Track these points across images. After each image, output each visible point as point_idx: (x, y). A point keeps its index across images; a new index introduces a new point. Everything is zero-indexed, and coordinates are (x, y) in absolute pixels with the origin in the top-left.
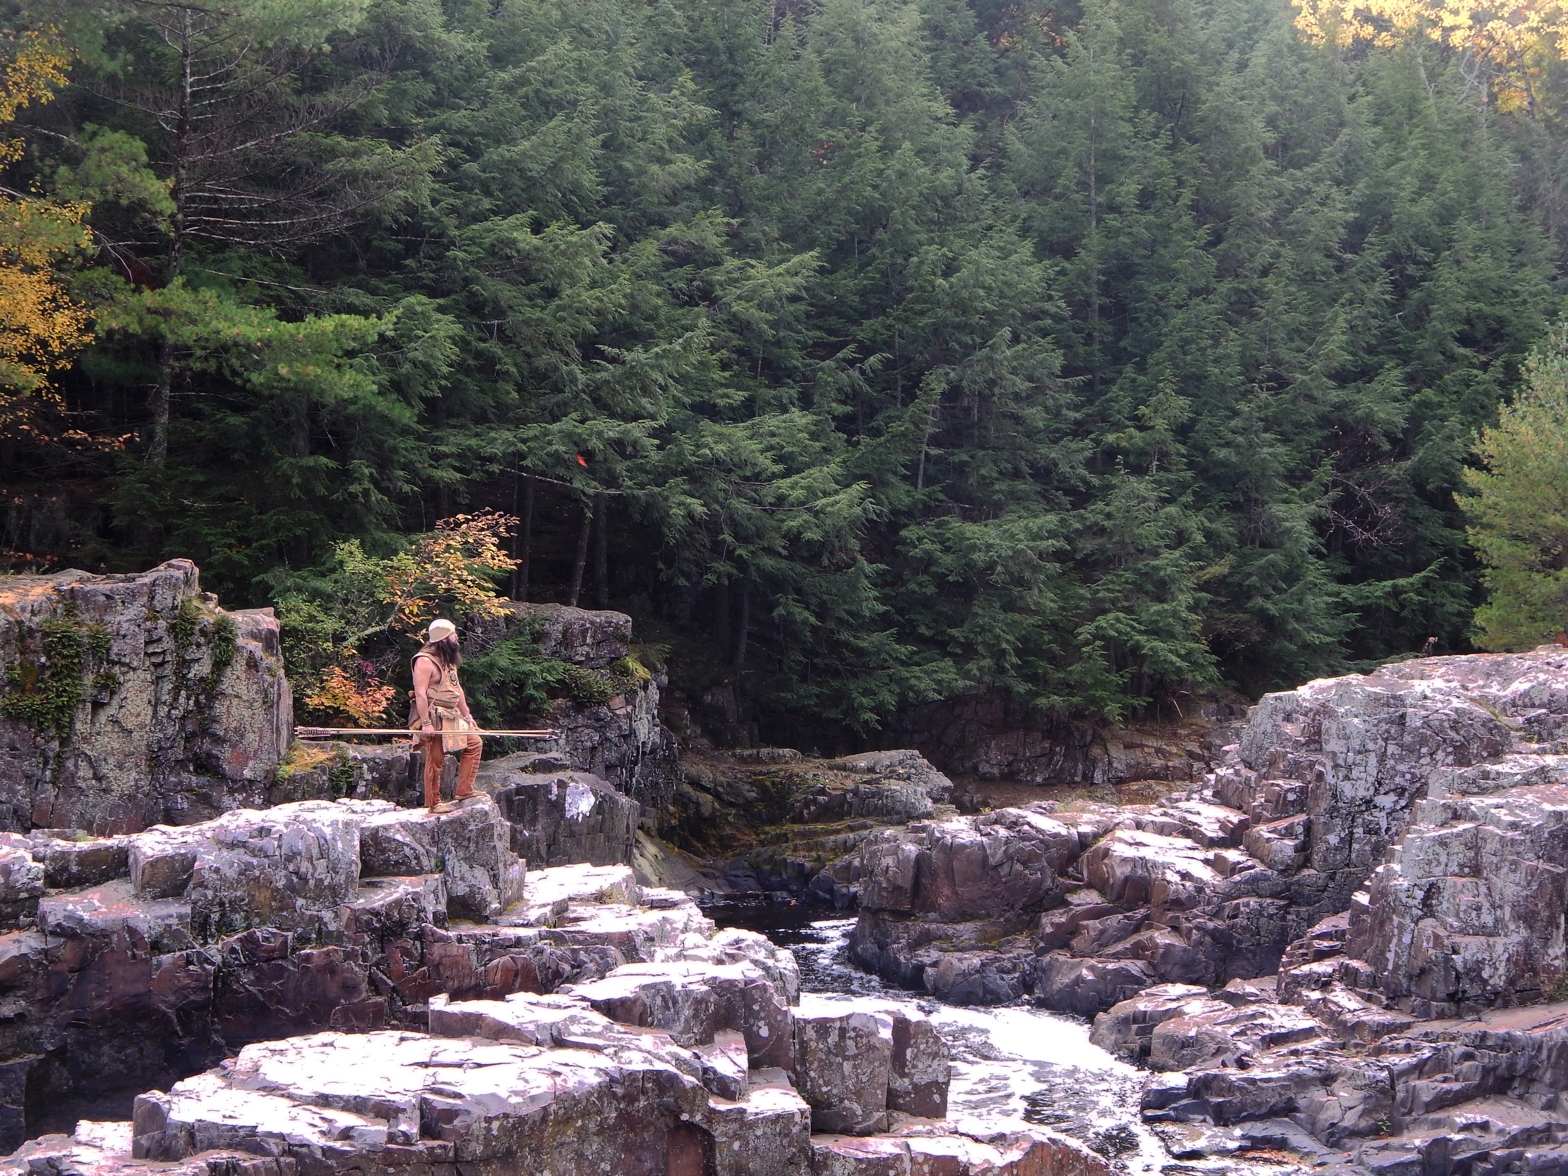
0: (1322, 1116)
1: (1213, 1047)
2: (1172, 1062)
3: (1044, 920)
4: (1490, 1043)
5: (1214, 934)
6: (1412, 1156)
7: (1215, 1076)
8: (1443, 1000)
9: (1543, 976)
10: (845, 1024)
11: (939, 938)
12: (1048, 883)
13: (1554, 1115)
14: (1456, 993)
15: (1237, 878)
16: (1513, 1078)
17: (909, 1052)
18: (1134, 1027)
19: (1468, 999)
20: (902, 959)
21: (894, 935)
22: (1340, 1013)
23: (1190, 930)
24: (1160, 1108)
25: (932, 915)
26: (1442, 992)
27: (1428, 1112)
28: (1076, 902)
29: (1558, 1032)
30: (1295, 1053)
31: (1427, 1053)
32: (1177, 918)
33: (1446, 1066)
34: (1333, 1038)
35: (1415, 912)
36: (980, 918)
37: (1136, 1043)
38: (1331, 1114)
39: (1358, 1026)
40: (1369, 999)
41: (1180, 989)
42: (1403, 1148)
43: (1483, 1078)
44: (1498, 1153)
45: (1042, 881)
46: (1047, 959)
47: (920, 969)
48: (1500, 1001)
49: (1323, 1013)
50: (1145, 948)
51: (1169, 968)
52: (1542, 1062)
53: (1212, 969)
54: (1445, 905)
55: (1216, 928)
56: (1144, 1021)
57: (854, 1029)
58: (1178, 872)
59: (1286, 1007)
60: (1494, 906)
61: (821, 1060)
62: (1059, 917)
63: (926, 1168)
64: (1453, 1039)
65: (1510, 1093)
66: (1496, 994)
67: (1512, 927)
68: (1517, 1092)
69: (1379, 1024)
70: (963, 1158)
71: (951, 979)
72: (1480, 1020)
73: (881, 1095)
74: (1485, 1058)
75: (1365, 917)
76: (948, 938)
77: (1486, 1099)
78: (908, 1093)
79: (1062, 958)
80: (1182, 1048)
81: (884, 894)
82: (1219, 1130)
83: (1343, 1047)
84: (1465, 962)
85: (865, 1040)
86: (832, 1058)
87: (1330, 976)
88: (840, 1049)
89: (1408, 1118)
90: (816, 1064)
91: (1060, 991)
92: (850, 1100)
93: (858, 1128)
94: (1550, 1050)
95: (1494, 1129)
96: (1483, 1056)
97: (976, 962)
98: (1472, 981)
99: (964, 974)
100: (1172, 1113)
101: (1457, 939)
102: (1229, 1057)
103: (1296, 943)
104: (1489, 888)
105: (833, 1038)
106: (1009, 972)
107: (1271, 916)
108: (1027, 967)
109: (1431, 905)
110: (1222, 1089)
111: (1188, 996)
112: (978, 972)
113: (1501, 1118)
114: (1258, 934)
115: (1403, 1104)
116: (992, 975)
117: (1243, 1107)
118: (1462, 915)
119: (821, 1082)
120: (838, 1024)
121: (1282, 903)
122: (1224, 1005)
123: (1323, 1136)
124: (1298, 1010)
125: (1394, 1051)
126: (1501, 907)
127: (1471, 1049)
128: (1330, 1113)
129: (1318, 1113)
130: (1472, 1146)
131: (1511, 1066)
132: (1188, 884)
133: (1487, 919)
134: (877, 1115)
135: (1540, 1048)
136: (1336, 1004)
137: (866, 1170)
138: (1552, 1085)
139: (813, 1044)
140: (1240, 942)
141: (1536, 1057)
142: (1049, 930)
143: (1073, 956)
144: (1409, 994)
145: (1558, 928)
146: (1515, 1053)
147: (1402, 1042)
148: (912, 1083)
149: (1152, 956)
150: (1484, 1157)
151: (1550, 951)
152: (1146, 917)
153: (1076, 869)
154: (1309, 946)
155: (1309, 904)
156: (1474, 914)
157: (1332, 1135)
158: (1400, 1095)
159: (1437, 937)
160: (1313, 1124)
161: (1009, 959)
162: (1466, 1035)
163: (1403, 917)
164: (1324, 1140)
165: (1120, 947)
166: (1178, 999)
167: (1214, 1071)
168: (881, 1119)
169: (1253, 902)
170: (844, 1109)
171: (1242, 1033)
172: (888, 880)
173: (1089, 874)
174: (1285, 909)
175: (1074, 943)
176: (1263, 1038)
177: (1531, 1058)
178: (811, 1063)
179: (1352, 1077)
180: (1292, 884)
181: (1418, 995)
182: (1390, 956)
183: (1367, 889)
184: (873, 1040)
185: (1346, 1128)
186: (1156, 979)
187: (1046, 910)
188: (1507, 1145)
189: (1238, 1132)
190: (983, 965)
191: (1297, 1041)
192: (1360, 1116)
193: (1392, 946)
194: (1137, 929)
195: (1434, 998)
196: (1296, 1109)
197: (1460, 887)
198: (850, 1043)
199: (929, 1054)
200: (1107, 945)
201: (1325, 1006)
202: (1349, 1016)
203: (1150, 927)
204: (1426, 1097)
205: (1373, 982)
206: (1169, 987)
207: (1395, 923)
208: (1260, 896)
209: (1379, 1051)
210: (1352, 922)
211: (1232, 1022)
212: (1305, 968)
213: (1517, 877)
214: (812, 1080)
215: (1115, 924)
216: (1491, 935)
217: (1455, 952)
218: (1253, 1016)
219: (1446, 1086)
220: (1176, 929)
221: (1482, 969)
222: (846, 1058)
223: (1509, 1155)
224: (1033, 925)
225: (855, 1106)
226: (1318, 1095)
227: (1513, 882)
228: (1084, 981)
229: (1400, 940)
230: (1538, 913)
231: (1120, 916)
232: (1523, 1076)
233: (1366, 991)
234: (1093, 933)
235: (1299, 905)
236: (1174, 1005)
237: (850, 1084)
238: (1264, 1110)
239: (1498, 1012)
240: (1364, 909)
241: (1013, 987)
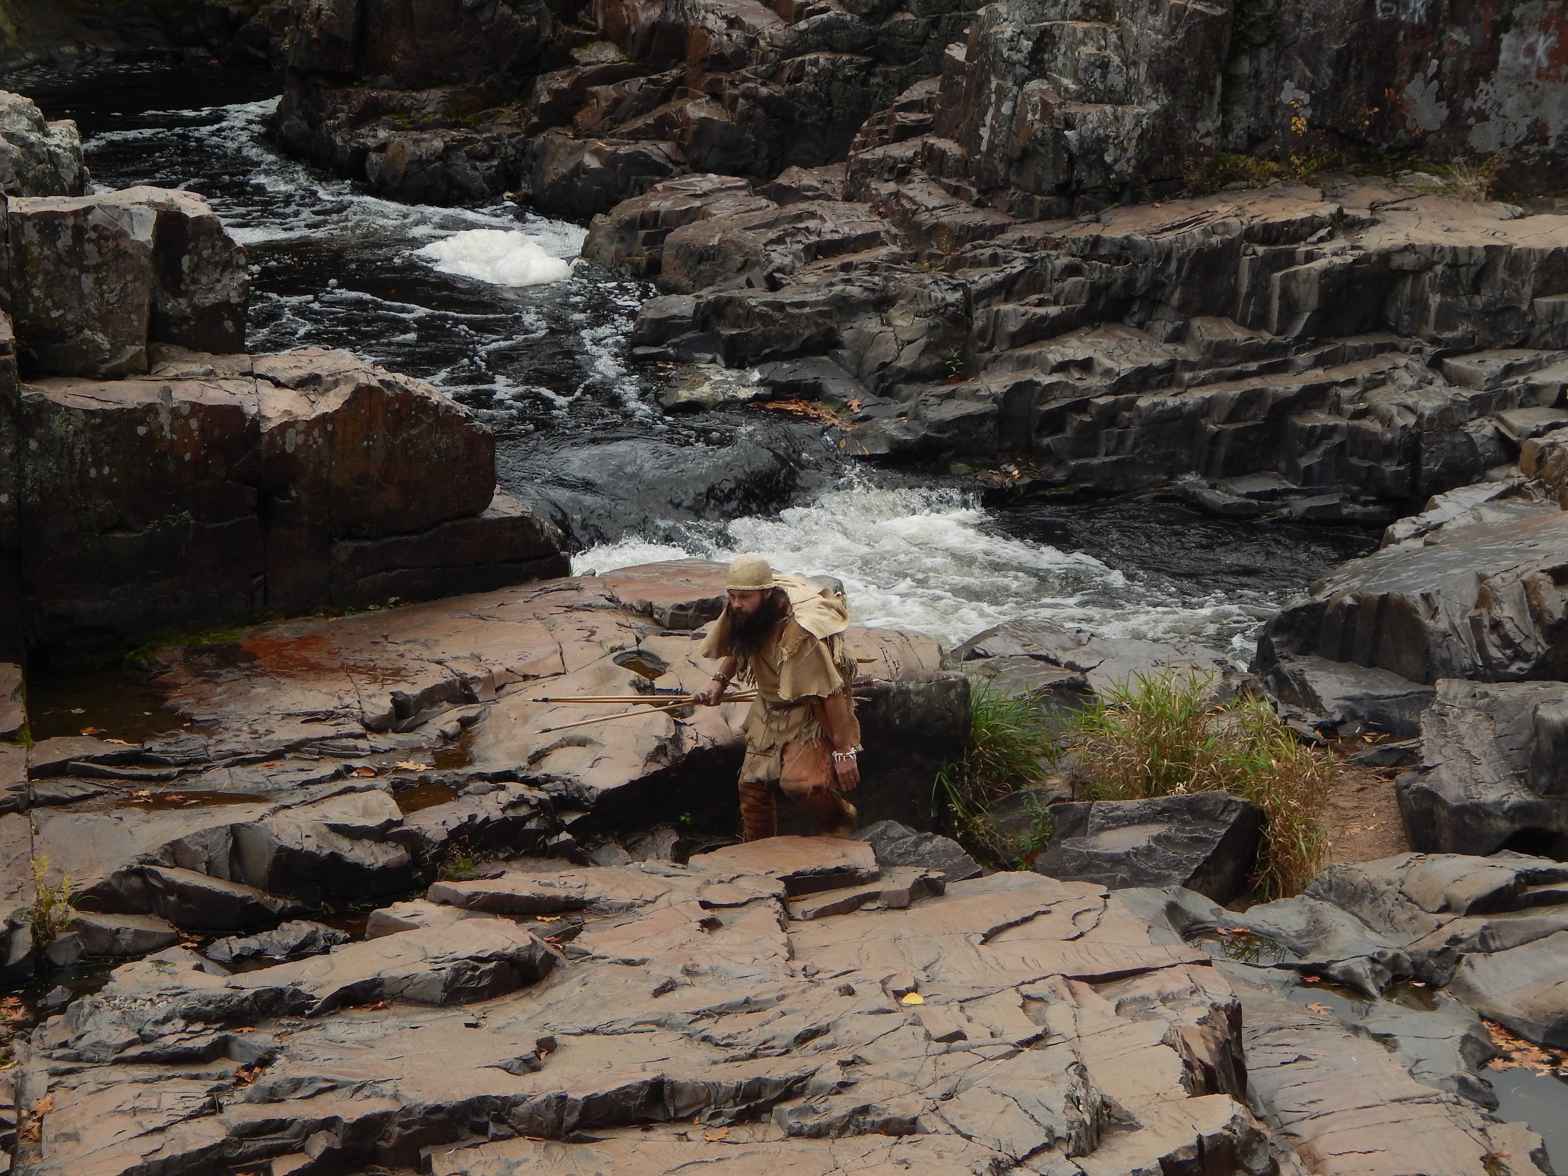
0: (871, 354)
1: (739, 259)
2: (685, 282)
3: (539, 86)
4: (1103, 251)
5: (767, 103)
6: (987, 406)
7: (730, 300)
8: (1051, 194)
9: (1189, 161)
10: (80, 220)
11: (391, 111)
12: (547, 32)
13: (1181, 349)
14: (1068, 183)
15: (803, 25)
16: (1131, 300)
17: (185, 261)
18: (642, 233)
19: (1084, 192)
20: (339, 141)
21: (330, 107)
22: (914, 212)
23: (735, 99)
24: (656, 345)
25: (385, 78)
26: (1049, 180)
27: (1013, 346)
28: (586, 59)
29: (1192, 236)
30: (847, 267)
31: (1018, 266)
32: (720, 81)
33: (1043, 284)
34: (903, 247)
35: (1019, 70)
36: (450, 82)
37: (643, 256)
38: (886, 350)
39: (936, 229)
40: (955, 192)
41: (712, 180)
42: (975, 395)
43: (1092, 300)
44: (1102, 401)
45: (538, 30)
46: (539, 140)
47: (362, 153)
48: (1127, 195)
49: (894, 213)
50: (673, 124)
51: (705, 152)
52: (1169, 277)
53: (764, 153)
54: (1060, 60)
55: (770, 96)
56: (655, 225)
57: (95, 228)
58: (724, 17)
59: (848, 205)
60: (1128, 63)
61: (47, 273)
62: (560, 81)
63: (194, 424)
64: (1057, 246)
65: (1127, 320)
66: (1123, 184)
67: (1148, 91)
68: (1136, 318)
69: (962, 227)
70: (251, 410)
71: (402, 168)
72: (1098, 221)
73: (139, 323)
74: (1096, 271)
75: (958, 78)
76: (404, 111)
77: (1095, 328)
78: (185, 319)
79: (559, 140)
80: (700, 261)
81: (316, 49)
82: (732, 374)
83: (915, 258)
84: (1081, 139)
85: (111, 244)
86: (65, 270)
87: (911, 161)
88: (75, 256)
89: (987, 355)
90: (40, 279)
91: (553, 184)
92: (92, 329)
93: (104, 368)
94: (1181, 261)
95: (1098, 369)
96: (1092, 269)
97: (438, 144)
98: (1090, 166)
99: (420, 162)
100: (671, 351)
101: (1074, 109)
102: (757, 274)
103: (877, 116)
104: (1120, 38)
105: (65, 240)
106: (485, 158)
107: (847, 80)
108: (510, 151)
109: (1042, 61)
110: (738, 317)
111: (720, 190)
112: (439, 158)
113: (1110, 355)
114: (830, 104)
115: (982, 334)
116: (461, 164)
117: (766, 340)
118: (1081, 74)
119: (49, 303)
120: (71, 221)
121: (864, 60)
122: (764, 202)
123: (871, 381)
124: (863, 208)
125: (976, 263)
126: (1135, 64)
127: (1078, 260)
128: (882, 349)
129: (866, 349)
130: (1068, 392)
131: (1129, 283)
132: (735, 34)
133: (1117, 81)
134: (132, 350)
135: (1168, 257)
136: (911, 199)
137: (101, 426)
138: (1182, 308)
139: (35, 250)
140: (804, 115)
141: (1162, 270)
142: (545, 99)
143: (577, 137)
144: (1007, 184)
145: (1212, 93)
146: (1135, 265)
147: (988, 252)
148: (191, 305)
149: (682, 136)
150: (1082, 406)
151: (1199, 125)
152: (679, 81)
153: (589, 13)
154: (892, 119)
155: (902, 62)
156: (1097, 73)
157: (882, 378)
158: (978, 324)
159: (1046, 105)
160: (859, 365)
161: (485, 140)
162: (1074, 241)
163: (1004, 78)
164: (872, 386)
165: (639, 123)
166: (705, 195)
167: (736, 293)
168: (138, 354)
169: (823, 58)
170: (85, 341)
171: (780, 240)
172: (321, 29)
173: (606, 20)
174: (868, 69)
175: (578, 118)
176: (807, 248)
177: (1157, 271)
178: (34, 277)
179: (915, 299)
180: (879, 33)
181: (1018, 187)
182: (985, 133)
183: (964, 39)
184: (123, 244)
185: (901, 370)
186: (687, 167)
187: (544, 72)
188: (1114, 390)
189: (756, 376)
190: (448, 148)
191: (855, 251)
192: (922, 354)
193: (988, 119)
194: (666, 98)
195: (1038, 191)
196: (839, 345)
197: (1080, 35)
198: (89, 247)
199: (217, 264)
200: (623, 121)
201: (898, 202)
202: (924, 217)
203: (684, 95)
204: (1012, 327)
205: (964, 168)
206: (695, 179)
207: (993, 86)
208: (834, 50)
209: (957, 264)
210: (943, 88)
211: (770, 225)
212: (879, 152)
213: (1158, 21)
214: (36, 300)
215: (635, 90)
216: (1120, 103)
217: (1070, 126)
218: (799, 218)
219: (1041, 311)
220: (716, 97)
221: (1105, 150)
222: (84, 269)
223: (1115, 402)
224: (526, 91)
225: (100, 337)
226: (872, 325)
227: (1153, 28)
228: (586, 170)
229: (998, 109)
230: (1185, 72)
231: (642, 80)
232: (1144, 297)
233: (953, 182)
234: (604, 104)
235: (888, 63)
236: (697, 203)
237: (91, 305)
238: (793, 346)
239: (1123, 210)
240: (958, 67)
241: (489, 180)
